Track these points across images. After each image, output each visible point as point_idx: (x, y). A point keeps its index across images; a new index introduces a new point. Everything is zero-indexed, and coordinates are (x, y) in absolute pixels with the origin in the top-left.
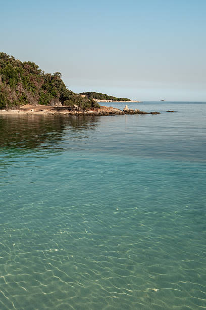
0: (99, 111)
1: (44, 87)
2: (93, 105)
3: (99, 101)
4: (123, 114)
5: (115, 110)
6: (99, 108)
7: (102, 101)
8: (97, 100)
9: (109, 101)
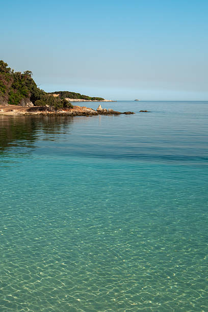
0: (72, 111)
1: (14, 87)
2: (66, 105)
3: (72, 100)
4: (96, 114)
5: (88, 110)
6: (72, 108)
7: (75, 100)
8: (70, 99)
9: (82, 100)
